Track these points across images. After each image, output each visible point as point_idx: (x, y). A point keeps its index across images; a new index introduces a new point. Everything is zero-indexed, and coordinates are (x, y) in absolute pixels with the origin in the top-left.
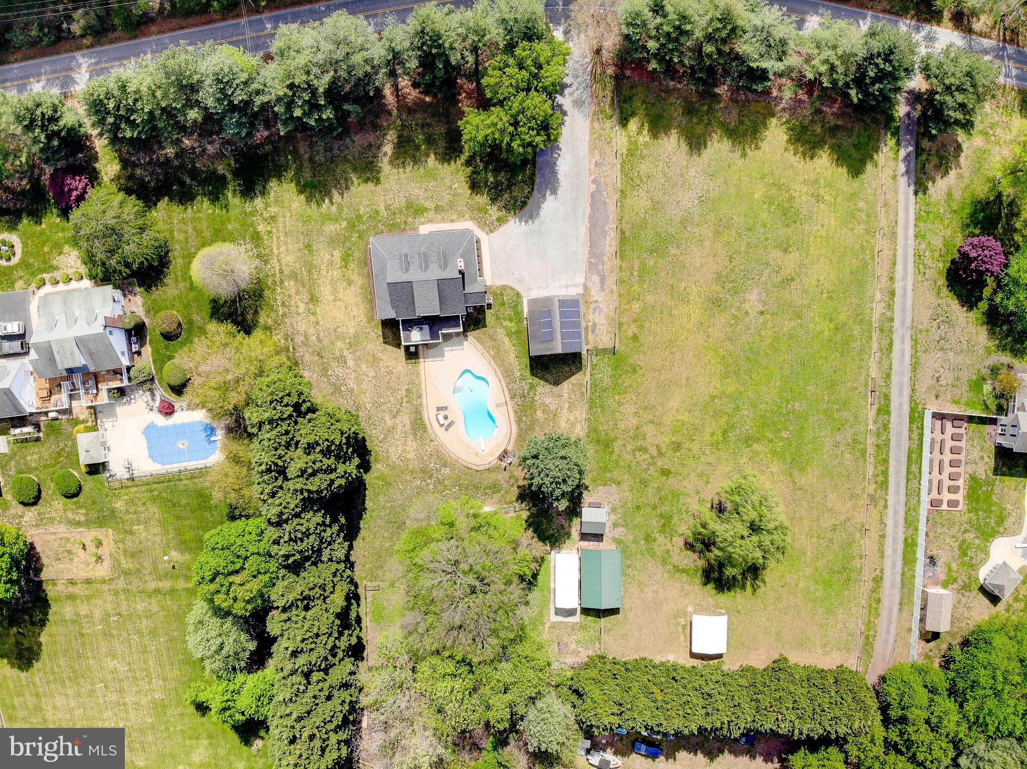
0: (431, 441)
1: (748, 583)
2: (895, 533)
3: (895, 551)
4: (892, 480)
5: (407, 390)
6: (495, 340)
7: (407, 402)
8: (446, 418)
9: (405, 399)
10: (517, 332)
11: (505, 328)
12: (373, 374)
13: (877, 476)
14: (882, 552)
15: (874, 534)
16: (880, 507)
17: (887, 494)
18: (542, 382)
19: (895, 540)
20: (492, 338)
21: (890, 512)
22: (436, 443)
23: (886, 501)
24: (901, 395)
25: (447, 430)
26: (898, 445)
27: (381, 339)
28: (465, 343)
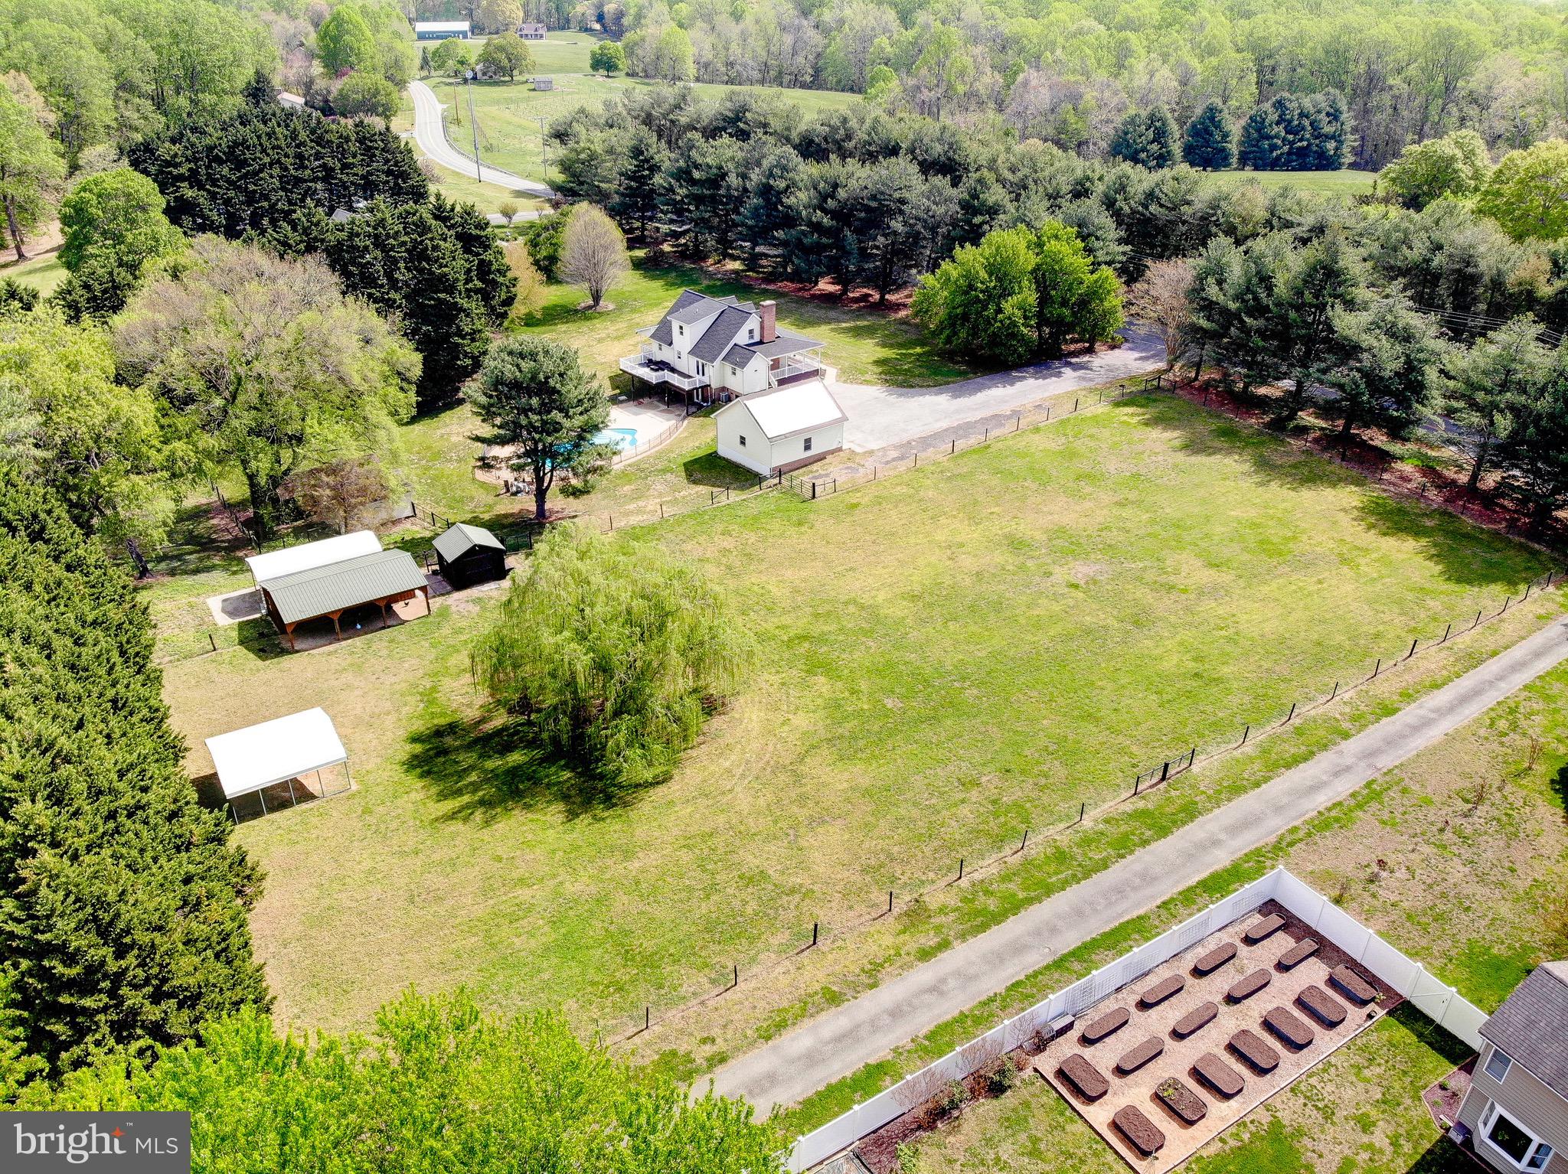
1: (466, 799)
2: (874, 1026)
3: (811, 1059)
4: (1013, 928)
13: (987, 893)
14: (781, 1026)
15: (815, 972)
16: (913, 942)
17: (963, 937)
19: (846, 1038)
21: (924, 974)
23: (944, 945)
24: (1234, 830)
26: (1120, 891)
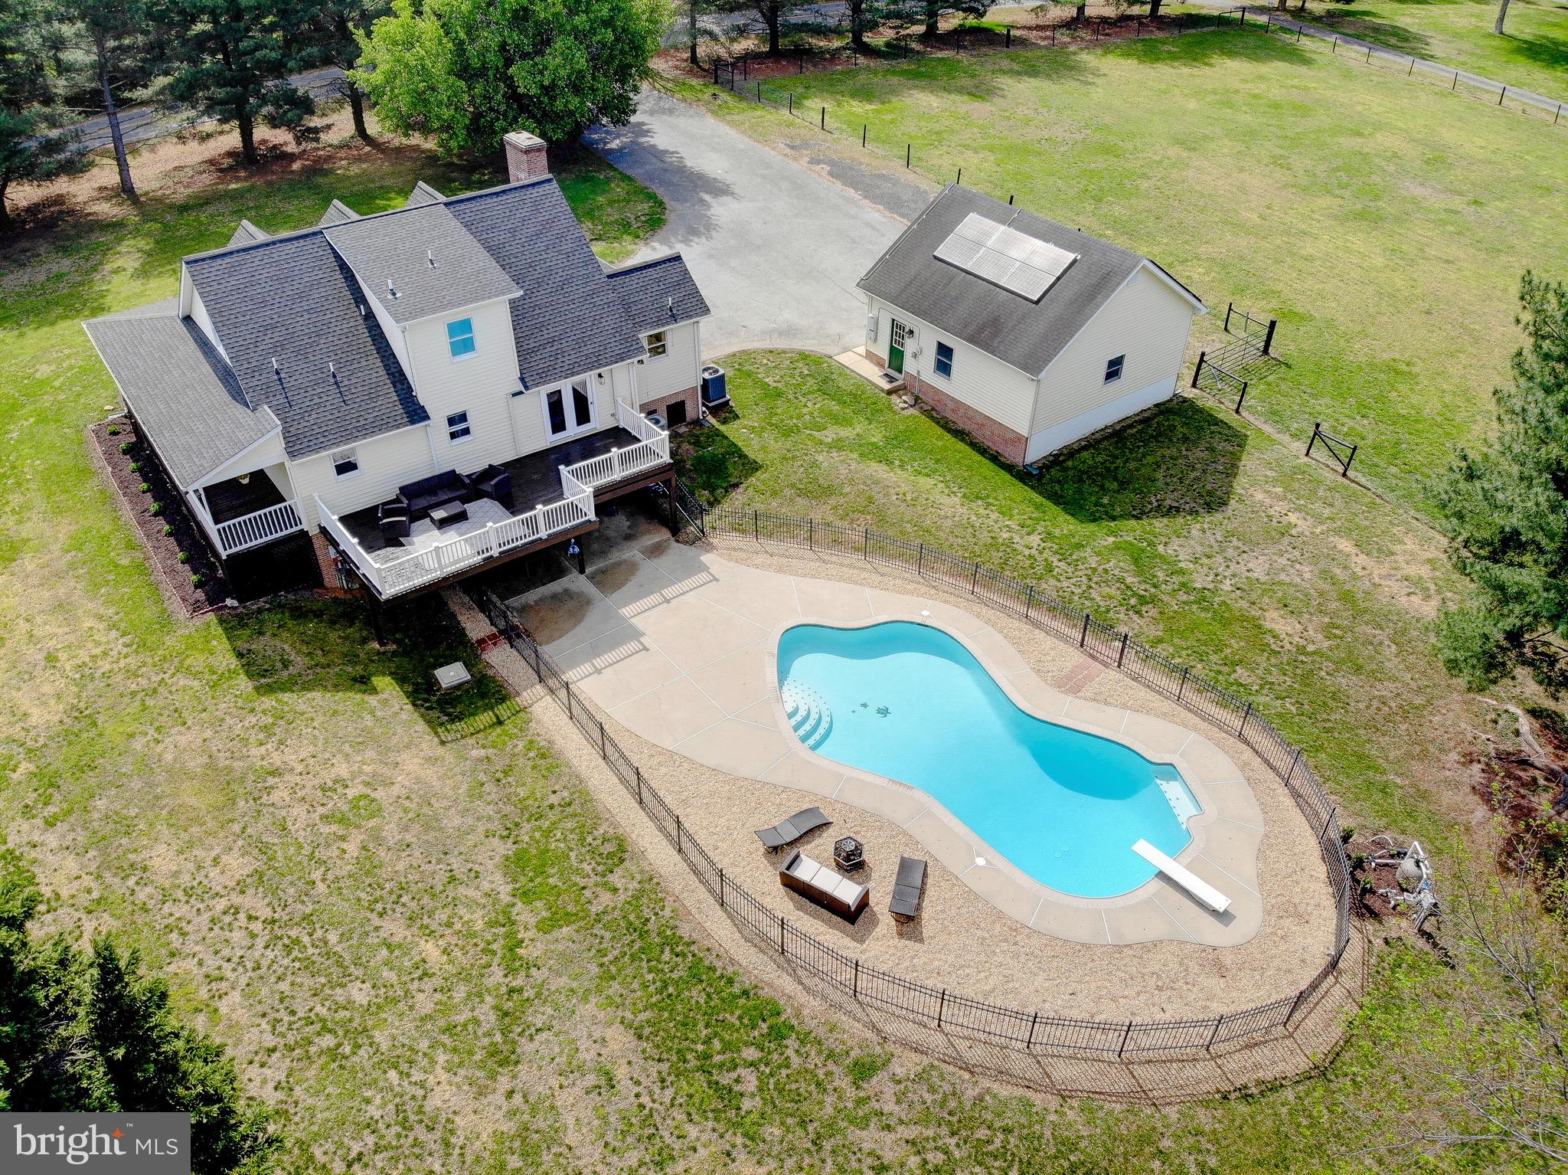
0: (862, 1071)
5: (515, 864)
6: (828, 491)
7: (547, 926)
8: (851, 863)
9: (526, 916)
10: (896, 440)
11: (838, 445)
12: (238, 865)
18: (1159, 524)
20: (819, 490)
22: (905, 1065)
25: (907, 921)
27: (244, 684)
28: (706, 558)
